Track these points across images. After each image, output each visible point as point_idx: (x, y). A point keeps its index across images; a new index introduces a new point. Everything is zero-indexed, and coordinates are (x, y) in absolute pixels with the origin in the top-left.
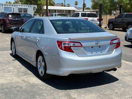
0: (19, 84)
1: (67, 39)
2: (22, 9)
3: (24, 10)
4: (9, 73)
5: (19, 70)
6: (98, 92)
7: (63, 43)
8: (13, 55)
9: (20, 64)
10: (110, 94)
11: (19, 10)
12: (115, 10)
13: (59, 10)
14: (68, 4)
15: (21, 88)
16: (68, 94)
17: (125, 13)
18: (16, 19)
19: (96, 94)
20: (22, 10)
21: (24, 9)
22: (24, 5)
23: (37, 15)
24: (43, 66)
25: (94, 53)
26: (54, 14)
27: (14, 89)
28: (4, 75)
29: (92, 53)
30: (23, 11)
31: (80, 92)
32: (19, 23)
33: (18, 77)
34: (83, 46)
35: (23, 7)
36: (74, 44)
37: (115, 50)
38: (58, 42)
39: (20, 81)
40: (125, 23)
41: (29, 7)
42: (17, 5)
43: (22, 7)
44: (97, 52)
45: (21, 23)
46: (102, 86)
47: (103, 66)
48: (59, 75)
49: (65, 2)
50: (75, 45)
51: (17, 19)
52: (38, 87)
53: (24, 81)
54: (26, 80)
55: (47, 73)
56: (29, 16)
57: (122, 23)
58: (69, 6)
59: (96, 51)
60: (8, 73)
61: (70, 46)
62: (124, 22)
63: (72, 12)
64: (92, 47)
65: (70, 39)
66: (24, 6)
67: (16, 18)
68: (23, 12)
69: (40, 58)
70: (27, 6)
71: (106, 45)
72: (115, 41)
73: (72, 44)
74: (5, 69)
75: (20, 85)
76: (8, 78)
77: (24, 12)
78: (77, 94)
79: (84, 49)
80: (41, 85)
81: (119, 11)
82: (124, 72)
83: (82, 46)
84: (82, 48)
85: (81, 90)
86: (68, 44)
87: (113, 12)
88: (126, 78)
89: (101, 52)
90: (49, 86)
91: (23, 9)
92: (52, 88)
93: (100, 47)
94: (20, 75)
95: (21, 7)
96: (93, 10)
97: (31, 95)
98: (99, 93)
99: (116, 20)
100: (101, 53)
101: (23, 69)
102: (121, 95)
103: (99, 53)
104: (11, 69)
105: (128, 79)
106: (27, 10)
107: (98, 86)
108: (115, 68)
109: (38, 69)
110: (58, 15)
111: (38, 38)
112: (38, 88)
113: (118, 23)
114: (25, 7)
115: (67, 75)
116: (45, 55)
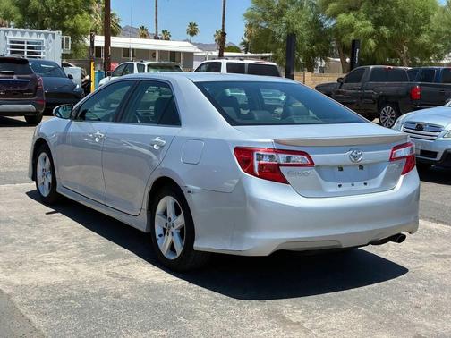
0: (104, 285)
1: (270, 141)
2: (23, 43)
3: (29, 48)
4: (54, 254)
5: (82, 243)
6: (363, 305)
7: (255, 154)
8: (43, 197)
9: (79, 225)
10: (398, 311)
11: (12, 47)
12: (325, 54)
13: (137, 50)
14: (163, 32)
15: (118, 296)
16: (275, 311)
17: (372, 67)
18: (15, 76)
19: (359, 310)
20: (23, 47)
21: (28, 43)
22: (29, 30)
23: (70, 66)
24: (176, 227)
25: (346, 187)
26: (135, 63)
27: (96, 300)
28: (41, 260)
29: (340, 186)
30: (26, 50)
31: (307, 307)
32: (26, 91)
33: (89, 263)
34: (316, 164)
35: (26, 38)
36: (288, 159)
37: (402, 177)
38: (238, 151)
39: (104, 276)
40: (371, 98)
41: (46, 38)
42: (7, 31)
43: (16, 37)
44: (355, 183)
45: (28, 91)
46: (366, 287)
47: (371, 227)
48: (242, 254)
49: (157, 22)
50: (292, 159)
51: (18, 78)
52: (171, 291)
53: (115, 275)
54: (123, 272)
55: (195, 249)
56: (50, 70)
57: (361, 99)
58: (168, 39)
59: (352, 180)
60: (51, 251)
61: (279, 165)
62: (369, 97)
63: (182, 58)
64: (341, 169)
65: (277, 142)
66: (31, 34)
67: (13, 74)
68: (26, 55)
69: (167, 202)
70: (40, 34)
71: (378, 163)
72: (403, 149)
73: (281, 158)
74: (34, 241)
75: (111, 288)
76: (60, 268)
77: (28, 53)
78: (300, 312)
79: (319, 174)
80: (176, 288)
81: (339, 60)
82: (414, 249)
83: (312, 164)
84: (312, 171)
85: (308, 300)
86: (271, 157)
87: (319, 63)
88: (428, 265)
89: (365, 184)
90: (205, 290)
91: (26, 45)
92: (217, 294)
93: (361, 167)
94: (92, 257)
95: (18, 37)
96: (249, 54)
97: (160, 317)
98: (366, 307)
99: (340, 88)
100: (364, 187)
101: (95, 240)
102: (432, 312)
103: (359, 186)
104: (55, 239)
105: (433, 268)
106: (40, 48)
107: (356, 289)
108: (400, 234)
109: (157, 237)
110: (148, 66)
111: (157, 139)
112: (174, 296)
113: (348, 98)
114: (34, 38)
115: (266, 253)
116: (189, 192)
